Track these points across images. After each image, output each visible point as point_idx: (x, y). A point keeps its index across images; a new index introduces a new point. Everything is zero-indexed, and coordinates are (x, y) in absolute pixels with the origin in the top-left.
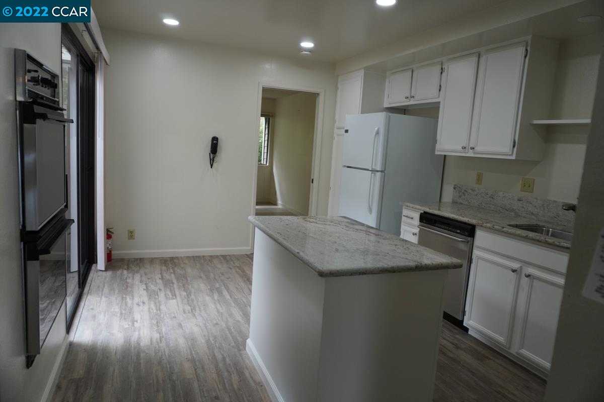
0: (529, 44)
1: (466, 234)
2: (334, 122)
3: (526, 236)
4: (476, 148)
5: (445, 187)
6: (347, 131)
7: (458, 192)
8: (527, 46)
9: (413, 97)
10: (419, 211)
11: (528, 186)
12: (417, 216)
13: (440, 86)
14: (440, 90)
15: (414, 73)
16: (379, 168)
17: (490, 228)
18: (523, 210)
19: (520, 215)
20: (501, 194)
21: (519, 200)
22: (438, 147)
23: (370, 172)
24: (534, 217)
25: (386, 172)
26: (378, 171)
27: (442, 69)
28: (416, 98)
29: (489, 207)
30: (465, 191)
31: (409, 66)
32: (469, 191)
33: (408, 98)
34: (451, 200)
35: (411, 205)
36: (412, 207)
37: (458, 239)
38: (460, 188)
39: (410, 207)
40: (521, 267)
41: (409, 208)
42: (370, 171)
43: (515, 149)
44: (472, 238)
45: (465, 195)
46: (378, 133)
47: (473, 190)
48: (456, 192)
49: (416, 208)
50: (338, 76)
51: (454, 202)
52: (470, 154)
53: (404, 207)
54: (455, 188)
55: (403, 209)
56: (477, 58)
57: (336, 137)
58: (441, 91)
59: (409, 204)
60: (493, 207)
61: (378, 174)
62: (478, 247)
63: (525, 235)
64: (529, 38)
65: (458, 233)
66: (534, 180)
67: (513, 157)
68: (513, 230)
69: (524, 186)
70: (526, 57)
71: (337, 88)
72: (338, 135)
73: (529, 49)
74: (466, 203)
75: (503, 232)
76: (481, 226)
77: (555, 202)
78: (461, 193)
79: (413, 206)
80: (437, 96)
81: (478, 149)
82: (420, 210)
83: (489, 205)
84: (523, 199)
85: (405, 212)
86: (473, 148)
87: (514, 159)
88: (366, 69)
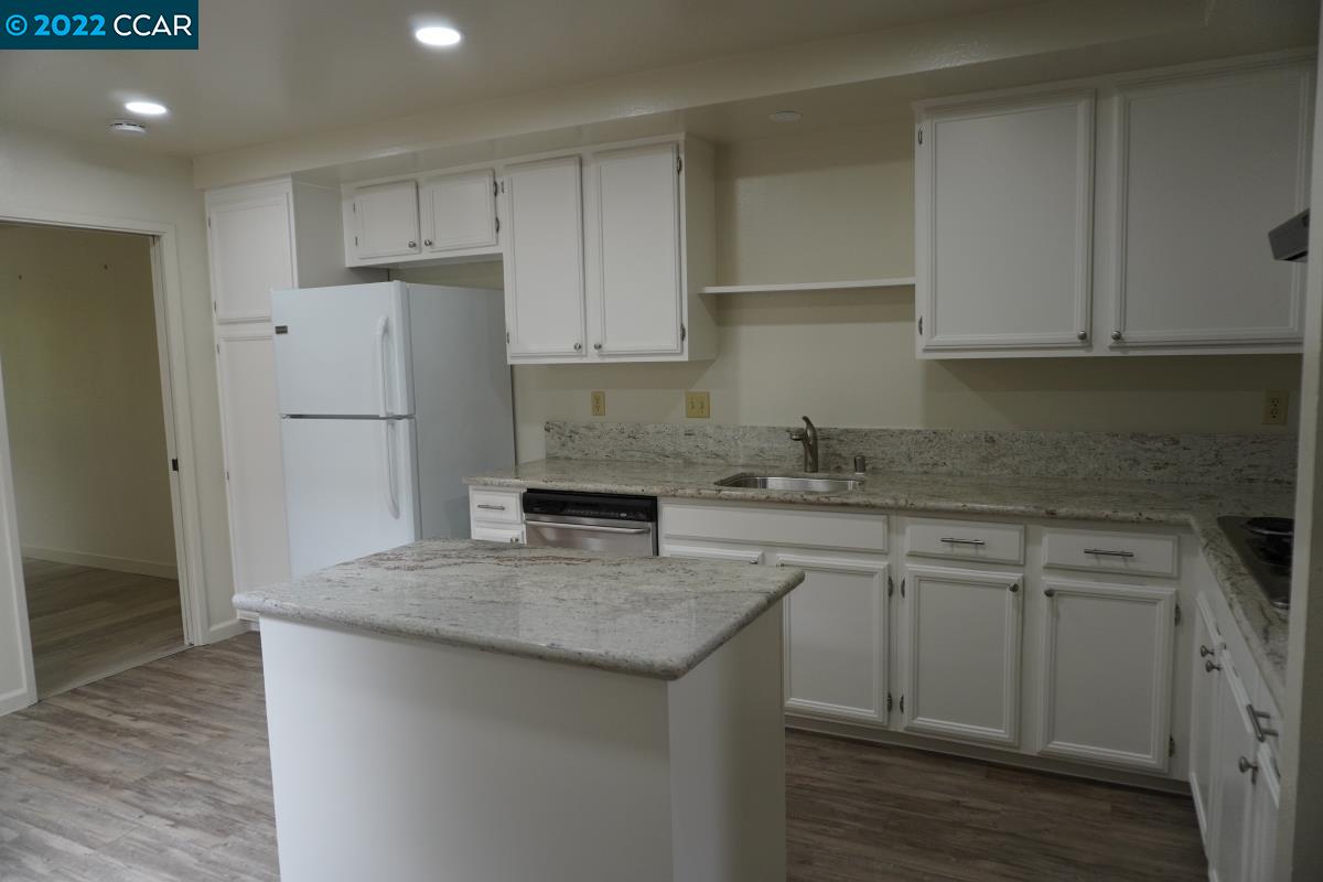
0: (682, 148)
1: (642, 516)
2: (210, 307)
3: (768, 497)
4: (603, 346)
5: (523, 430)
6: (281, 330)
7: (556, 436)
8: (678, 152)
9: (430, 243)
10: (518, 490)
11: (699, 407)
12: (513, 503)
13: (497, 220)
14: (498, 230)
15: (421, 191)
16: (400, 408)
17: (692, 497)
18: (698, 451)
19: (695, 460)
20: (650, 428)
21: (689, 434)
22: (512, 349)
23: (384, 422)
24: (722, 461)
25: (417, 416)
26: (400, 418)
27: (495, 184)
28: (437, 244)
29: (631, 456)
30: (572, 431)
31: (406, 176)
32: (582, 430)
33: (414, 245)
34: (542, 456)
35: (496, 481)
36: (500, 485)
37: (627, 529)
38: (560, 427)
39: (492, 484)
40: (763, 555)
41: (488, 488)
42: (383, 419)
43: (686, 343)
44: (654, 524)
45: (573, 441)
46: (386, 330)
47: (590, 428)
48: (553, 436)
49: (508, 486)
50: (203, 190)
51: (552, 458)
52: (593, 357)
53: (471, 487)
54: (547, 430)
55: (471, 492)
56: (578, 167)
57: (223, 345)
58: (500, 231)
59: (488, 480)
60: (638, 454)
61: (403, 425)
62: (668, 537)
63: (764, 497)
64: (681, 137)
65: (623, 519)
66: (708, 394)
67: (685, 358)
68: (727, 492)
69: (693, 407)
70: (679, 172)
71: (203, 223)
72: (229, 340)
73: (682, 157)
74: (578, 456)
75: (720, 498)
76: (674, 496)
77: (753, 428)
78: (563, 439)
79: (502, 481)
80: (495, 243)
81: (608, 347)
82: (519, 486)
83: (631, 453)
84: (696, 432)
85: (477, 498)
86: (600, 347)
87: (687, 359)
88: (295, 176)
